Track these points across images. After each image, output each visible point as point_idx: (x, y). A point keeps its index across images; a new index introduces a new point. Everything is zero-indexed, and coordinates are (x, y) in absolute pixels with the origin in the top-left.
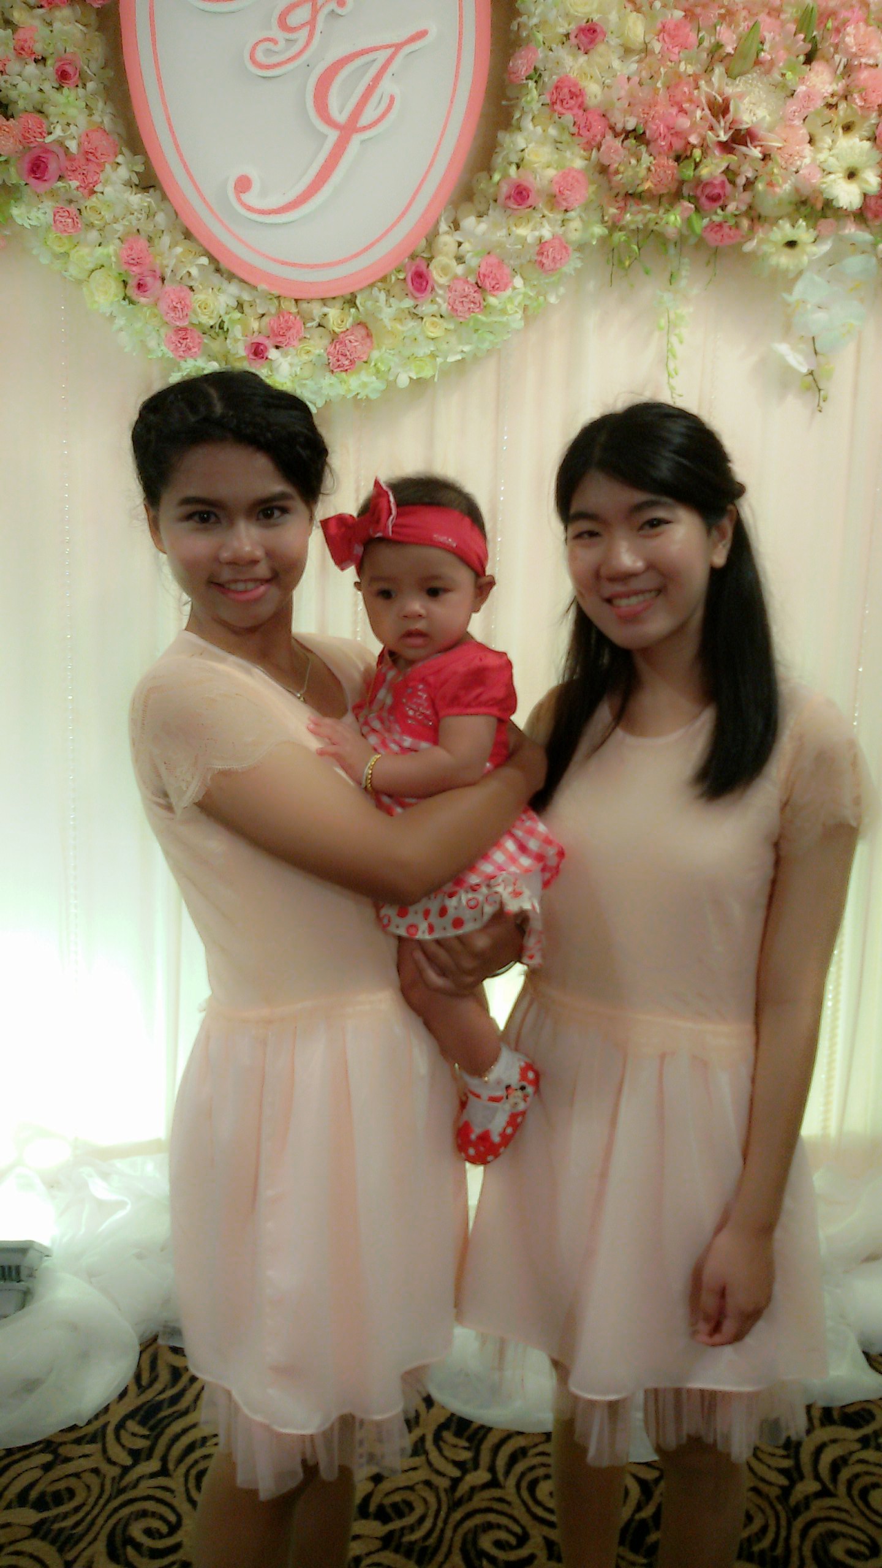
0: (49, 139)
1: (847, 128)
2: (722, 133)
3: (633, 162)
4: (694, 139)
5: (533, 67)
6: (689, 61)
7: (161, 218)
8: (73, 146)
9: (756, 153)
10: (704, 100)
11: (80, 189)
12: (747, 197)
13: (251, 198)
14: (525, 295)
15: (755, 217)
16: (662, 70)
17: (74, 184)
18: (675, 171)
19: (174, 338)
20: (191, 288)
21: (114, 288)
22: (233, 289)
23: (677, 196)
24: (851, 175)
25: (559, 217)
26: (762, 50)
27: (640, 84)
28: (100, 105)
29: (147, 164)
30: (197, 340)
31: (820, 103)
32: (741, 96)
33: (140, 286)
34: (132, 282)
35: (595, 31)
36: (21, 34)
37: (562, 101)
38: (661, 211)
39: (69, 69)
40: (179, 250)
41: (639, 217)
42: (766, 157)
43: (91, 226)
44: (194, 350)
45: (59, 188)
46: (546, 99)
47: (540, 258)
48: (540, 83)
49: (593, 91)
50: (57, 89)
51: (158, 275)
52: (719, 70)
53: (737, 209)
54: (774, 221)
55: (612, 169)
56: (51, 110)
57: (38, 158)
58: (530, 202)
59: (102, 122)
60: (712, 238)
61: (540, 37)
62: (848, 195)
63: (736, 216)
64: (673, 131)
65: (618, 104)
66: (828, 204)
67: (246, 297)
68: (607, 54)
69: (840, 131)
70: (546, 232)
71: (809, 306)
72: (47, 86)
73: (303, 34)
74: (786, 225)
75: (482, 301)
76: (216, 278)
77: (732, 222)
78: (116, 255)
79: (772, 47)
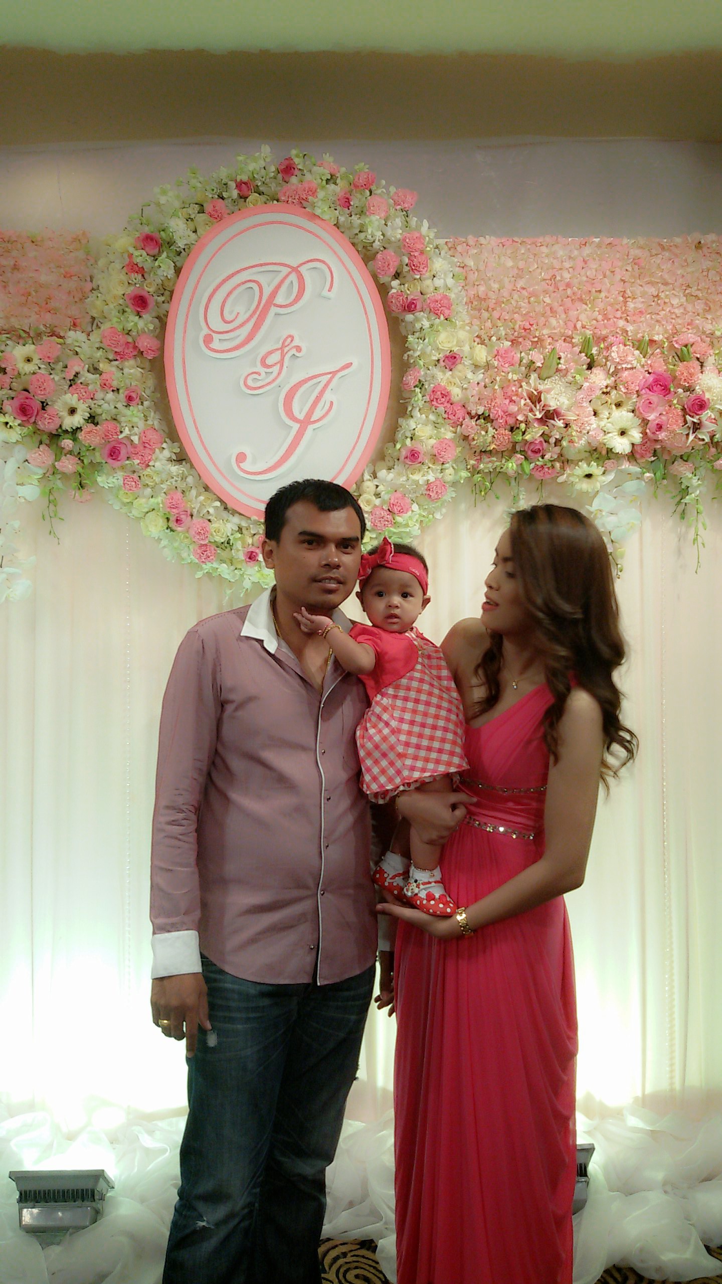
0: (121, 437)
1: (618, 405)
2: (537, 413)
3: (483, 433)
4: (520, 418)
5: (418, 380)
6: (514, 372)
7: (190, 480)
8: (135, 439)
9: (560, 424)
10: (525, 394)
11: (140, 465)
12: (557, 450)
13: (246, 466)
14: (420, 515)
15: (565, 461)
16: (498, 379)
17: (137, 461)
18: (510, 437)
19: (199, 551)
20: (209, 521)
21: (161, 522)
22: (236, 520)
23: (513, 450)
24: (623, 433)
25: (439, 467)
26: (560, 363)
27: (485, 387)
28: (152, 414)
29: (181, 447)
30: (213, 552)
31: (599, 393)
32: (548, 391)
33: (178, 521)
34: (173, 519)
35: (455, 358)
36: (104, 376)
37: (437, 399)
38: (504, 461)
39: (134, 395)
40: (202, 498)
41: (490, 465)
42: (567, 426)
43: (147, 485)
44: (211, 558)
45: (127, 464)
46: (427, 398)
47: (428, 493)
48: (423, 389)
49: (456, 393)
50: (126, 406)
51: (189, 513)
52: (534, 376)
53: (551, 457)
54: (576, 463)
55: (470, 438)
56: (123, 419)
57: (114, 447)
58: (419, 460)
59: (153, 424)
60: (538, 475)
61: (421, 363)
62: (622, 445)
63: (551, 461)
64: (507, 414)
65: (472, 399)
66: (610, 451)
67: (244, 524)
68: (464, 370)
69: (614, 407)
70: (431, 477)
71: (604, 513)
72: (119, 405)
73: (276, 369)
74: (583, 465)
75: (393, 520)
76: (225, 514)
77: (549, 465)
78: (163, 503)
79: (566, 361)
